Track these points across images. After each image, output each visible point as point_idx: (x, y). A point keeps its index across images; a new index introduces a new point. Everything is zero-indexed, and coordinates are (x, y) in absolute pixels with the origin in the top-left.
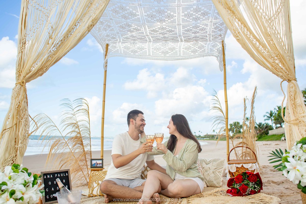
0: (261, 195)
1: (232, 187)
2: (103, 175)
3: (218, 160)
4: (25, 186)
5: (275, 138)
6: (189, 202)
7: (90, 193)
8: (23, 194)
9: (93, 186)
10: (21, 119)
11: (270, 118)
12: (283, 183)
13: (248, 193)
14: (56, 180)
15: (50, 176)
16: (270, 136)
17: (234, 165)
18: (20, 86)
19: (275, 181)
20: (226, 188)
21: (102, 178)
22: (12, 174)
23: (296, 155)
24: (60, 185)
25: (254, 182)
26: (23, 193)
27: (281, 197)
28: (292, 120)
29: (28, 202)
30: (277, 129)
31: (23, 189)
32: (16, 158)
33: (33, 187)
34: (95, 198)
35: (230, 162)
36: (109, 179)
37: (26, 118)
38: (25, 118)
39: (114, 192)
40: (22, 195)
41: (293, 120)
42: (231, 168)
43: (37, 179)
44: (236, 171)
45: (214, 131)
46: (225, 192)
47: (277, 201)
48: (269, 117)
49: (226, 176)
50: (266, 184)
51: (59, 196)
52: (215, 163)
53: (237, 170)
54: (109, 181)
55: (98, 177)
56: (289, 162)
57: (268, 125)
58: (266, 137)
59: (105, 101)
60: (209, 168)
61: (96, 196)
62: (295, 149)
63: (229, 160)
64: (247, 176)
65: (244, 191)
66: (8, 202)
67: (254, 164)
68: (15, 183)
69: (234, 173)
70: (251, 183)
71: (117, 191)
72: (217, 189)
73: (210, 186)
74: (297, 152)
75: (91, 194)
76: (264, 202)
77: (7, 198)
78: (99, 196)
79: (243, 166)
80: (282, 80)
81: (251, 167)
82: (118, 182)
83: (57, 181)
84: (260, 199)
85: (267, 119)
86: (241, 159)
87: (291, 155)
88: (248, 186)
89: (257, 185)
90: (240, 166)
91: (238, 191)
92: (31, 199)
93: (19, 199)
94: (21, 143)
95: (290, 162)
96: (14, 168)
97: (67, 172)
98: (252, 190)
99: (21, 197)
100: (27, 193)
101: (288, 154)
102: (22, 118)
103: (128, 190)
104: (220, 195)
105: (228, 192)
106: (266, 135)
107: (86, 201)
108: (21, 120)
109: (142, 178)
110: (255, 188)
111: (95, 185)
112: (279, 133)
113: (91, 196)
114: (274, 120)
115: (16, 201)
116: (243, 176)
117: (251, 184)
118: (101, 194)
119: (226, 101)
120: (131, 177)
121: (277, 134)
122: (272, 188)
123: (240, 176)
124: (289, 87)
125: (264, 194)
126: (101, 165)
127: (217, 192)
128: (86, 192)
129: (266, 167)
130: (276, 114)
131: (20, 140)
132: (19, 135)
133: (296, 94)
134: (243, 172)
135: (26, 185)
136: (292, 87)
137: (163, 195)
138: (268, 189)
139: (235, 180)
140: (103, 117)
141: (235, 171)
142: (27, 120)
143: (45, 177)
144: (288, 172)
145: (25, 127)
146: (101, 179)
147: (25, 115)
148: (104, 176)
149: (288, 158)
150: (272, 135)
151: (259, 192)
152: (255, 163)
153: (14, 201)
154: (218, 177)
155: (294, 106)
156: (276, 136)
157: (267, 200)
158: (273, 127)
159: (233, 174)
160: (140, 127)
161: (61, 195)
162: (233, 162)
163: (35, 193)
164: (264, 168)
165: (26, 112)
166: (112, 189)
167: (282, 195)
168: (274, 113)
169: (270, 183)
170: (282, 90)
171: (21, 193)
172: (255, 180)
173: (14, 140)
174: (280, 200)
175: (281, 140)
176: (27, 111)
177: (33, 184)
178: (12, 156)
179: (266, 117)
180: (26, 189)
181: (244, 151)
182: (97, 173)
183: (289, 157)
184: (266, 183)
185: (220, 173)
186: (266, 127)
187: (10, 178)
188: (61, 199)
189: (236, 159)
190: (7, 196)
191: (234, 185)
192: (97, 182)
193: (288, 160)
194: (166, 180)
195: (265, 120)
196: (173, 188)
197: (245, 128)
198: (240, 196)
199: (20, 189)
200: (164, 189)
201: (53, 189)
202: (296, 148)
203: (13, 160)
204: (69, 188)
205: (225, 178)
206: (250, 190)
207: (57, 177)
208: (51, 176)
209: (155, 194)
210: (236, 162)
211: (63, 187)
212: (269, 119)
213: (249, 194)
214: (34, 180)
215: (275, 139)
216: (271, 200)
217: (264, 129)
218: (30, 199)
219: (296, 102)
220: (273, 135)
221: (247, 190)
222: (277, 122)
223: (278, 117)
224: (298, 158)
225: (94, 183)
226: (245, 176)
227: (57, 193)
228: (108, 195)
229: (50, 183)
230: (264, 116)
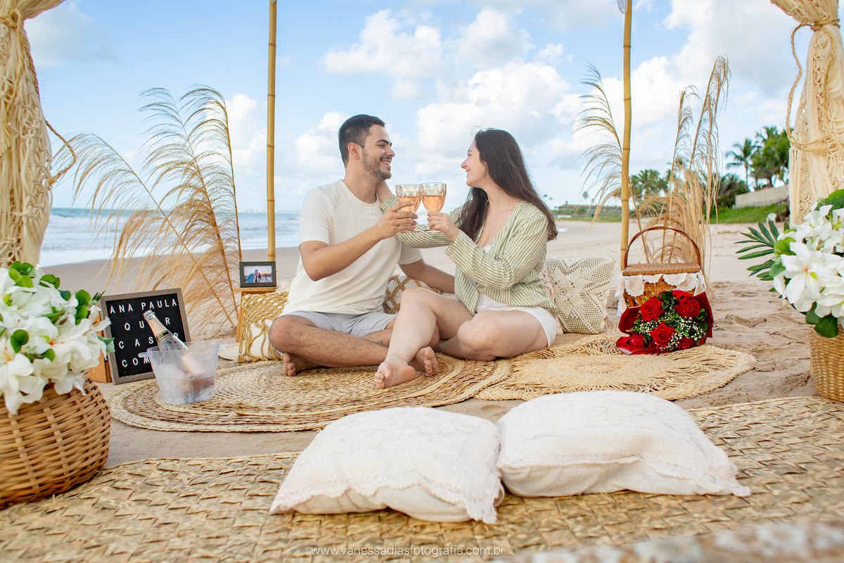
0: (707, 350)
1: (632, 330)
2: (276, 304)
3: (596, 261)
4: (54, 323)
5: (750, 216)
6: (516, 369)
7: (243, 352)
8: (51, 344)
9: (251, 335)
10: (21, 132)
11: (742, 159)
12: (765, 320)
13: (674, 345)
14: (145, 314)
15: (126, 308)
16: (738, 210)
17: (640, 276)
18: (7, 29)
19: (746, 318)
20: (617, 334)
21: (275, 311)
22: (13, 289)
23: (811, 238)
24: (157, 328)
25: (690, 318)
26: (50, 341)
27: (757, 352)
28: (812, 141)
29: (69, 364)
30: (758, 193)
31: (52, 329)
32: (18, 248)
33: (77, 323)
34: (258, 366)
35: (628, 270)
36: (294, 314)
37: (37, 130)
38: (34, 131)
39: (309, 346)
40: (48, 347)
41: (816, 142)
42: (631, 284)
43: (87, 304)
44: (644, 292)
45: (585, 195)
46: (613, 344)
47: (746, 362)
48: (737, 157)
49: (615, 306)
50: (720, 326)
51: (155, 357)
52: (588, 271)
53: (647, 290)
54: (293, 318)
55: (263, 309)
56: (792, 253)
57: (734, 179)
58: (726, 214)
59: (274, 96)
60: (572, 284)
61: (260, 360)
62: (812, 221)
63: (626, 265)
64: (675, 301)
65: (664, 341)
66: (10, 363)
67: (694, 275)
68: (25, 313)
69: (639, 297)
70: (683, 321)
71: (317, 346)
72: (591, 339)
73: (571, 330)
74: (818, 228)
75: (245, 354)
76: (712, 365)
77: (6, 354)
78: (269, 360)
79: (663, 280)
80: (798, 24)
81: (685, 283)
82: (318, 321)
83: (147, 318)
84: (705, 358)
85: (734, 164)
86: (660, 262)
87: (799, 236)
88: (676, 328)
89: (699, 324)
90: (654, 279)
91: (648, 341)
92: (76, 356)
93: (42, 355)
94: (31, 204)
95: (795, 255)
96: (18, 273)
97: (173, 296)
98: (683, 337)
99: (48, 351)
100: (62, 341)
101: (790, 234)
102: (24, 128)
103: (348, 340)
104: (598, 352)
105: (620, 343)
106: (727, 207)
107: (232, 372)
108: (24, 135)
109: (387, 309)
110: (692, 332)
111: (255, 331)
112: (761, 202)
113: (245, 361)
114: (752, 166)
115: (32, 362)
116: (662, 300)
117: (682, 323)
118: (273, 356)
119: (628, 100)
120: (357, 309)
121: (756, 205)
122: (737, 334)
123: (656, 301)
124: (816, 46)
125: (714, 347)
126: (270, 279)
127: (592, 344)
128: (231, 350)
129: (723, 287)
130: (761, 149)
131: (27, 195)
132: (20, 180)
133: (833, 64)
134: (665, 292)
135: (56, 317)
136: (824, 46)
137: (445, 354)
138: (725, 336)
139: (640, 312)
140: (270, 143)
141: (642, 293)
142: (41, 136)
143: (112, 310)
144: (787, 281)
145: (38, 156)
146: (271, 315)
147: (34, 122)
148: (280, 307)
149: (792, 244)
150: (743, 207)
151: (703, 342)
152: (695, 272)
153: (27, 360)
154: (596, 306)
155: (822, 101)
156: (755, 210)
157: (722, 361)
158: (747, 187)
159: (636, 301)
160: (379, 164)
161: (161, 354)
162: (637, 270)
163: (86, 342)
164: (717, 287)
165: (36, 113)
166: (303, 338)
167: (760, 349)
168: (754, 146)
169: (731, 323)
170: (794, 53)
171: (46, 340)
172: (693, 311)
173: (8, 196)
174: (753, 359)
175: (768, 221)
176: (36, 109)
177: (78, 318)
178: (8, 242)
179: (733, 157)
180: (59, 329)
181: (668, 241)
182: (259, 300)
183: (794, 241)
184: (721, 322)
185: (601, 298)
186: (730, 187)
187: (9, 303)
188: (161, 366)
189: (646, 263)
190: (6, 348)
191: (636, 325)
192: (260, 322)
193: (792, 249)
194: (451, 315)
195: (729, 166)
196: (473, 333)
197: (671, 186)
198: (652, 353)
199: (42, 328)
200: (447, 340)
201: (137, 343)
202: (816, 218)
203: (10, 254)
204: (183, 338)
205: (614, 312)
206: (678, 337)
207: (147, 308)
208: (130, 308)
209: (423, 350)
210: (646, 270)
211: (166, 333)
212: (738, 164)
213: (676, 349)
214: (80, 305)
215: (751, 218)
216: (732, 361)
217: (724, 192)
218: (72, 358)
219: (830, 89)
220: (748, 209)
221: (671, 339)
222: (760, 171)
223: (765, 157)
224: (816, 244)
225: (253, 325)
226: (667, 302)
227: (149, 351)
228: (293, 356)
229: (127, 326)
230: (727, 155)
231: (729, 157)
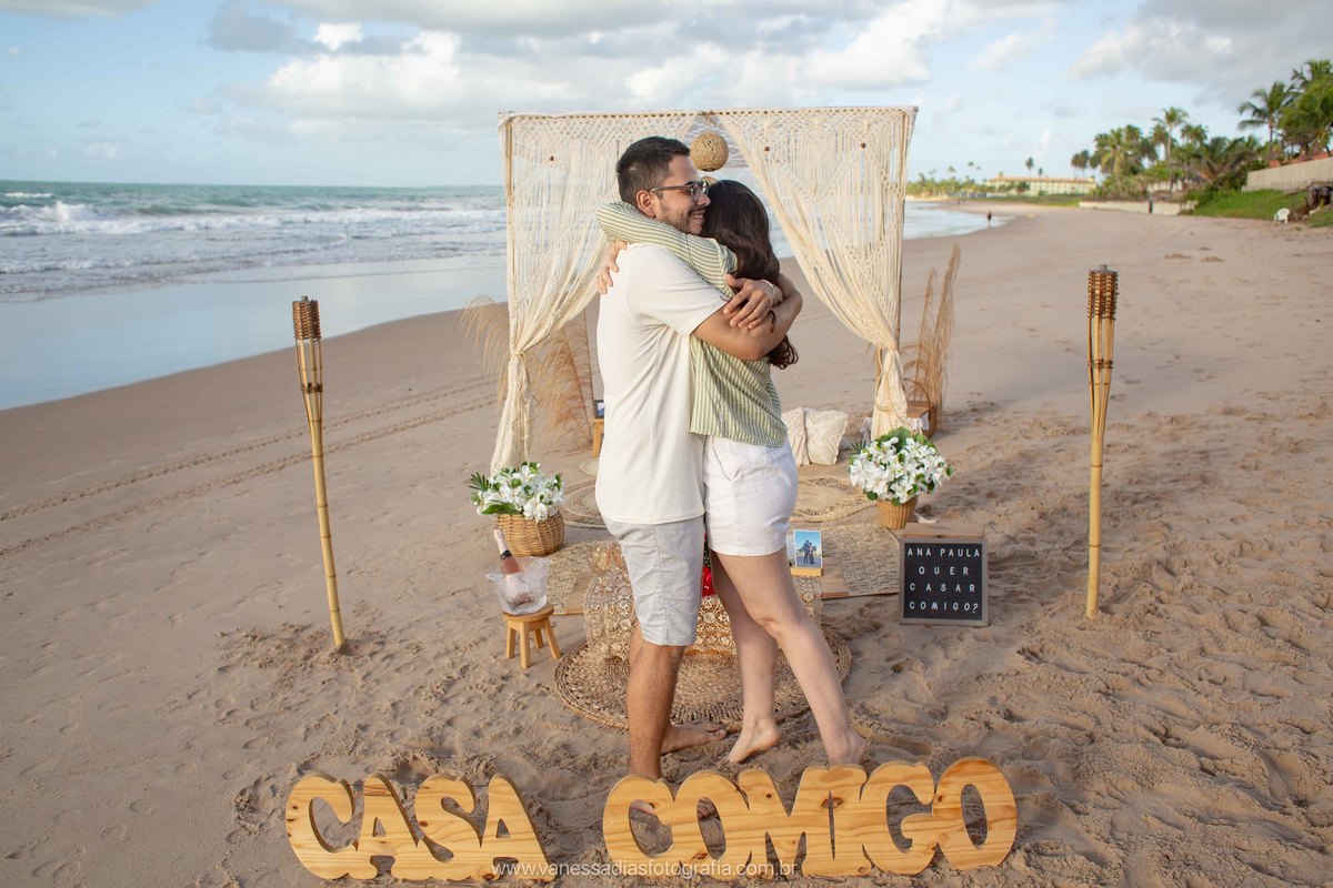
11: (1265, 116)
15: (924, 553)
16: (1248, 193)
30: (1281, 167)
45: (1030, 163)
48: (1257, 111)
58: (1230, 200)
85: (1253, 122)
106: (1233, 190)
112: (1283, 184)
114: (1280, 125)
121: (1276, 188)
130: (1297, 98)
150: (1257, 189)
168: (1286, 95)
179: (1250, 111)
186: (1241, 157)
195: (1244, 125)
208: (928, 552)
212: (1258, 123)
217: (1232, 167)
220: (1263, 192)
223: (1301, 112)
230: (1242, 110)
231: (1244, 113)
